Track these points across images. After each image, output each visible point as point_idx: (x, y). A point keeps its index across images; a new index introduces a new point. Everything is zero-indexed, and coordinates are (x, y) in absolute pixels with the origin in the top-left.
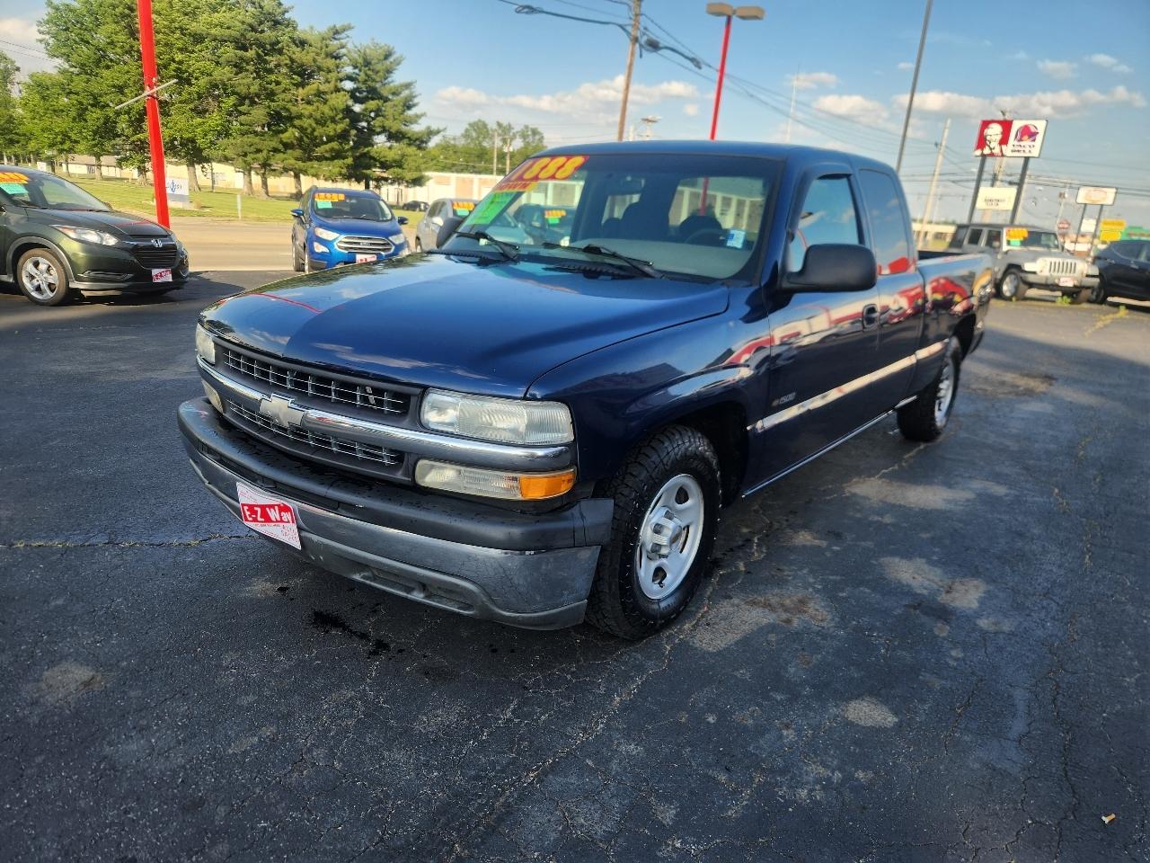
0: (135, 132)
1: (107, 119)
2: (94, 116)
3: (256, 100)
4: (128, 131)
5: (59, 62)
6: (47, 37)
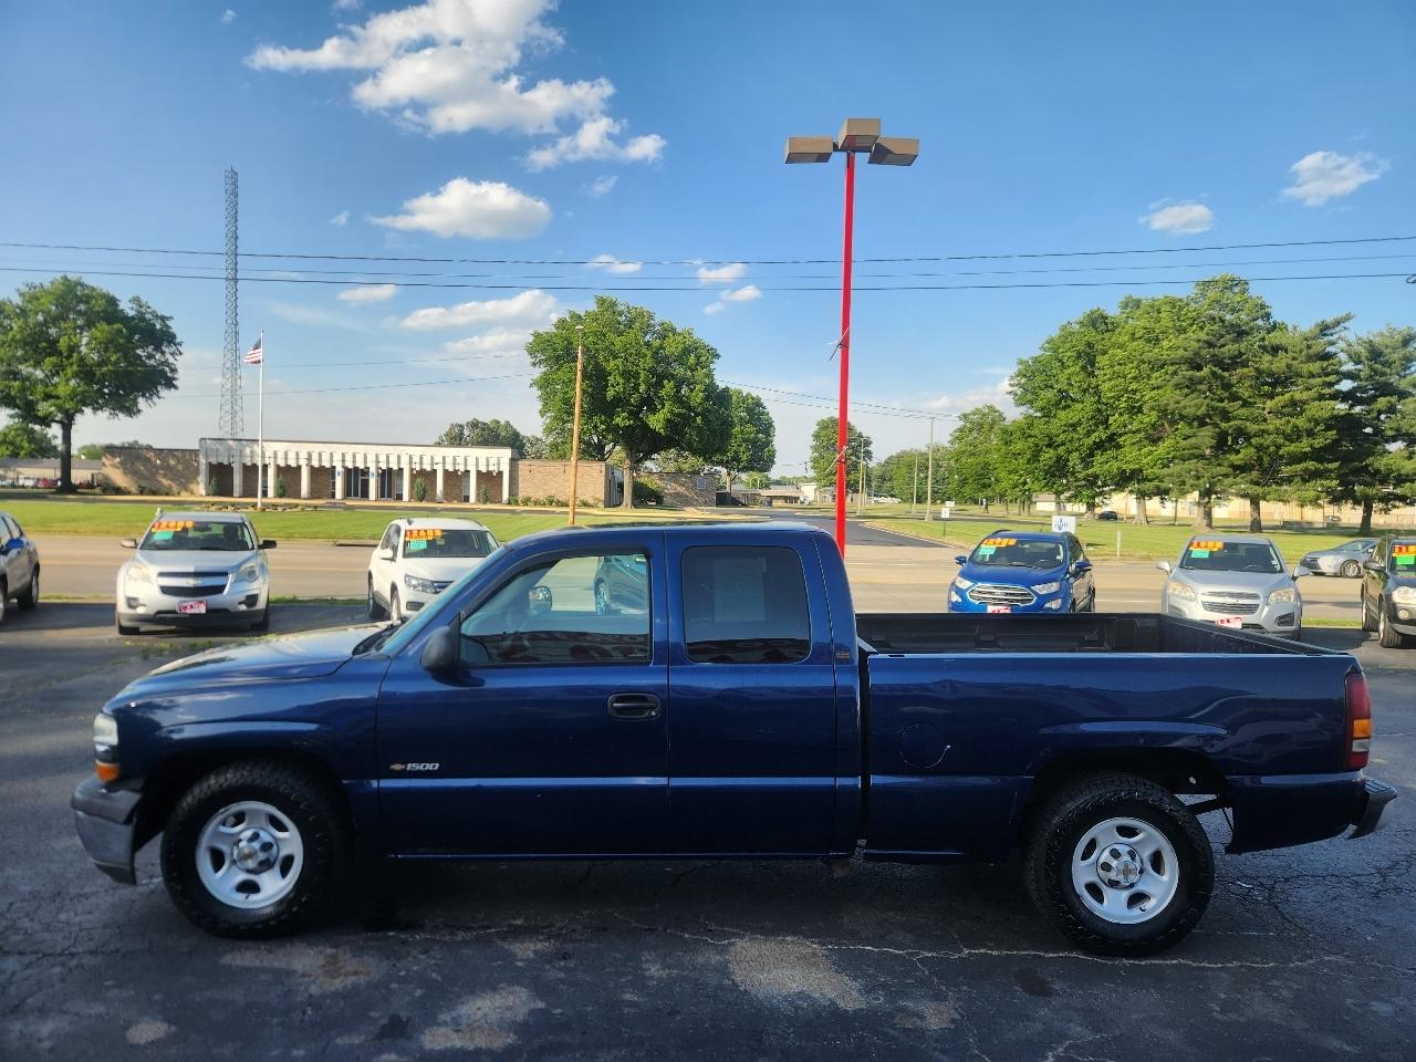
0: (1086, 467)
1: (1059, 458)
2: (1048, 456)
3: (1207, 420)
4: (1079, 467)
5: (1023, 409)
6: (1016, 388)
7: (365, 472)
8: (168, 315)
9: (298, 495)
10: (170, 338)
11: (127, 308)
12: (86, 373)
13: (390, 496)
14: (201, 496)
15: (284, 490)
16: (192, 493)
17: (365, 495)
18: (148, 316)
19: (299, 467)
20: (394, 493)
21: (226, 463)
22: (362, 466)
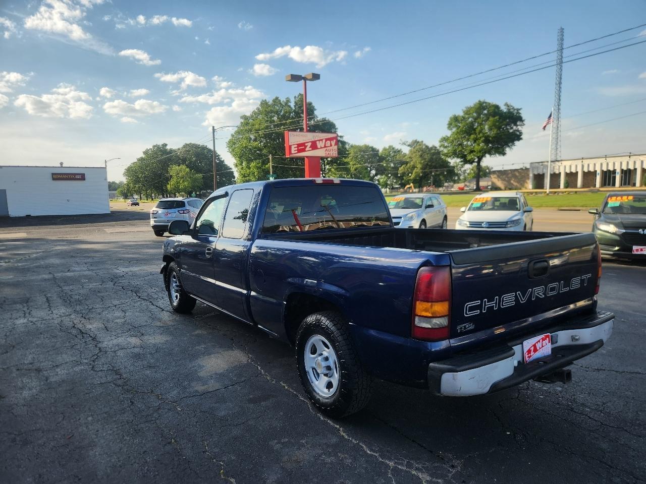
7: (614, 172)
8: (519, 108)
9: (576, 187)
10: (520, 119)
11: (504, 109)
12: (487, 141)
13: (629, 184)
14: (530, 189)
15: (569, 184)
16: (526, 188)
17: (614, 185)
18: (512, 110)
19: (577, 173)
20: (632, 183)
21: (541, 173)
22: (611, 169)
